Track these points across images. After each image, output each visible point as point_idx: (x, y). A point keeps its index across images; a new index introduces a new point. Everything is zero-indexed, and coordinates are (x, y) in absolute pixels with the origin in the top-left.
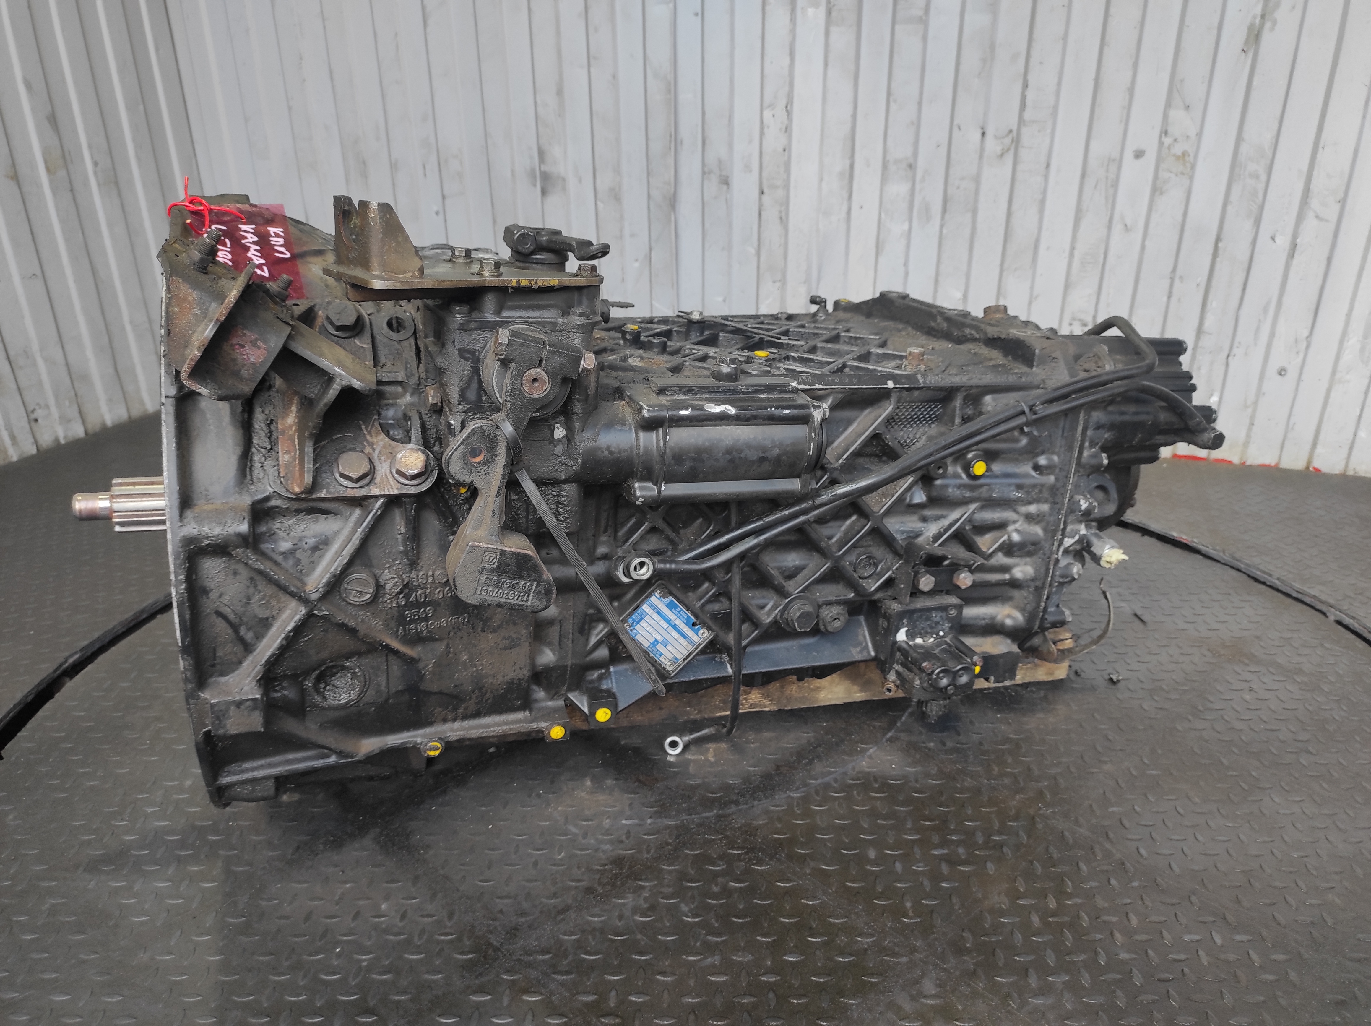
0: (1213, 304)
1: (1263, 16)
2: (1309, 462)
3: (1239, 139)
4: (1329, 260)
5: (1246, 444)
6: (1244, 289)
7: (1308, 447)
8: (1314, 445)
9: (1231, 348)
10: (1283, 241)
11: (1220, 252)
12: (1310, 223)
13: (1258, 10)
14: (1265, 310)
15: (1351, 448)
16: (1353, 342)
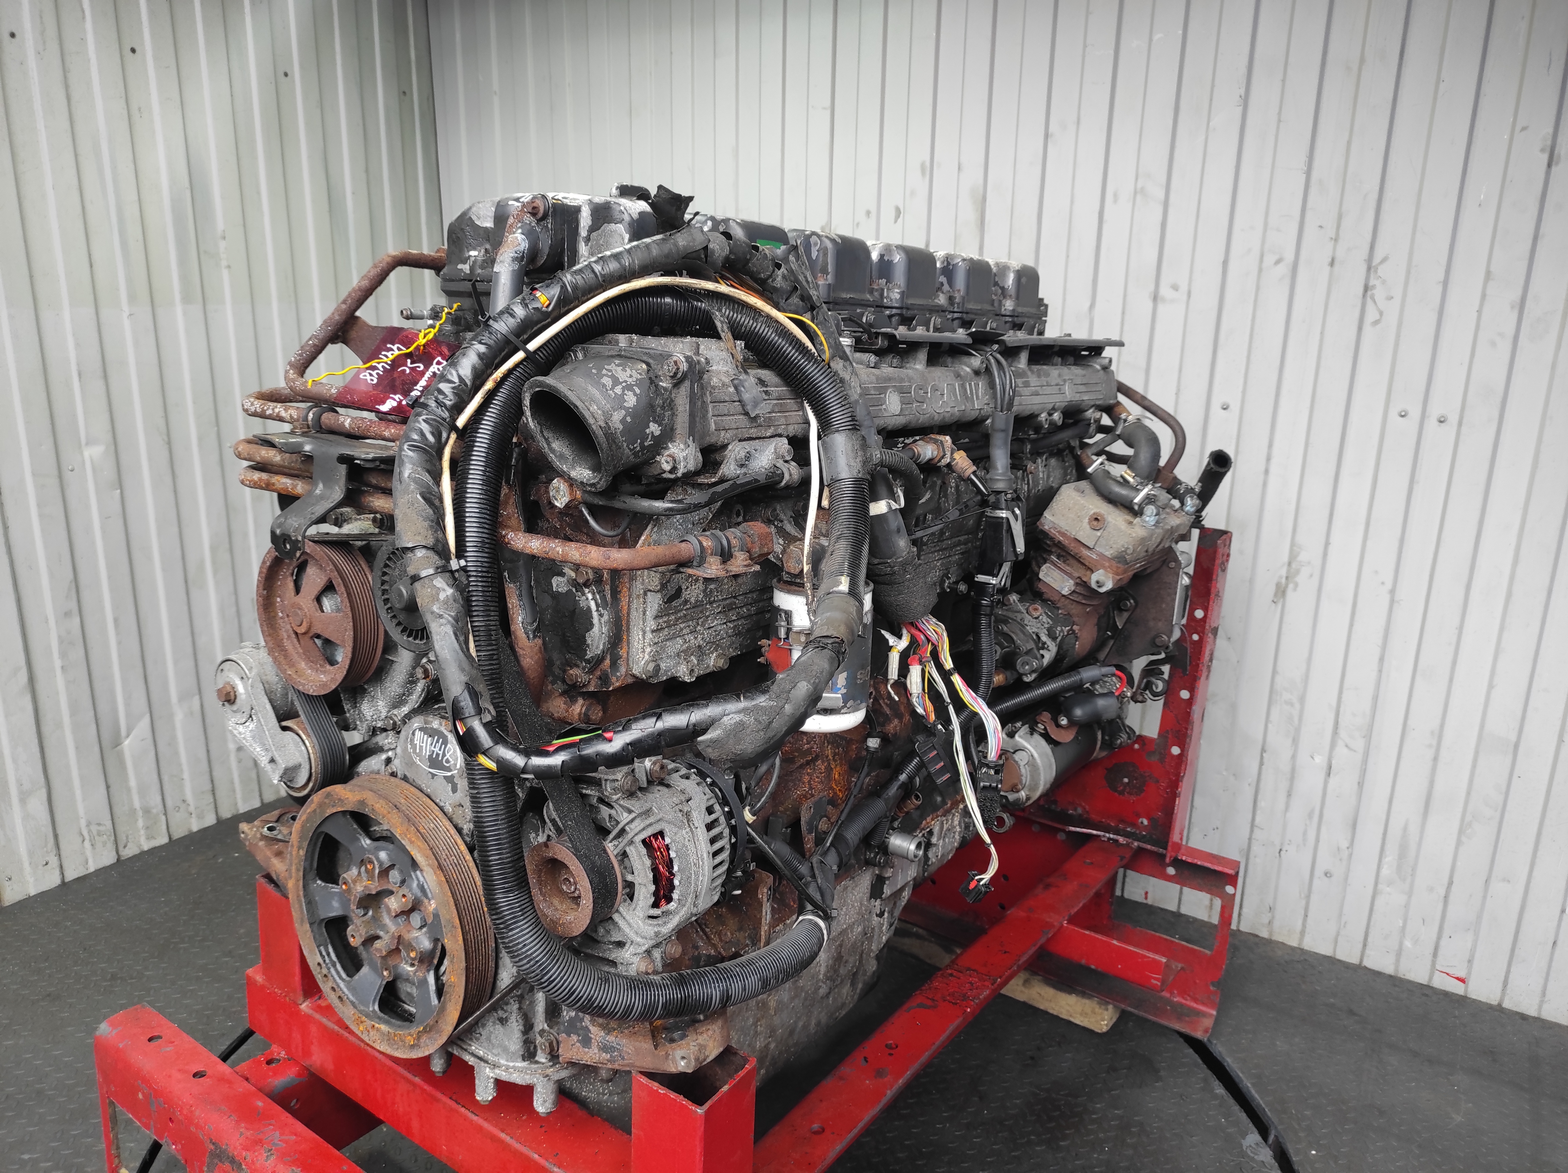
0: (1262, 804)
1: (1287, 578)
2: (1361, 960)
3: (1275, 672)
4: (1361, 784)
5: (1303, 933)
6: (1289, 795)
7: (1360, 946)
8: (1365, 945)
9: (1282, 844)
10: (1320, 760)
11: (1265, 760)
12: (1340, 750)
13: (1284, 572)
14: (1310, 816)
15: (1399, 954)
16: (1390, 858)
